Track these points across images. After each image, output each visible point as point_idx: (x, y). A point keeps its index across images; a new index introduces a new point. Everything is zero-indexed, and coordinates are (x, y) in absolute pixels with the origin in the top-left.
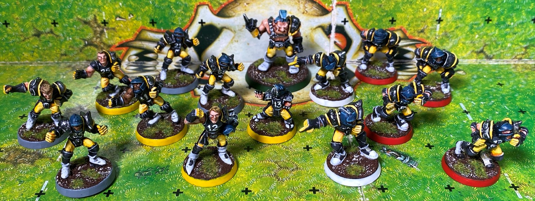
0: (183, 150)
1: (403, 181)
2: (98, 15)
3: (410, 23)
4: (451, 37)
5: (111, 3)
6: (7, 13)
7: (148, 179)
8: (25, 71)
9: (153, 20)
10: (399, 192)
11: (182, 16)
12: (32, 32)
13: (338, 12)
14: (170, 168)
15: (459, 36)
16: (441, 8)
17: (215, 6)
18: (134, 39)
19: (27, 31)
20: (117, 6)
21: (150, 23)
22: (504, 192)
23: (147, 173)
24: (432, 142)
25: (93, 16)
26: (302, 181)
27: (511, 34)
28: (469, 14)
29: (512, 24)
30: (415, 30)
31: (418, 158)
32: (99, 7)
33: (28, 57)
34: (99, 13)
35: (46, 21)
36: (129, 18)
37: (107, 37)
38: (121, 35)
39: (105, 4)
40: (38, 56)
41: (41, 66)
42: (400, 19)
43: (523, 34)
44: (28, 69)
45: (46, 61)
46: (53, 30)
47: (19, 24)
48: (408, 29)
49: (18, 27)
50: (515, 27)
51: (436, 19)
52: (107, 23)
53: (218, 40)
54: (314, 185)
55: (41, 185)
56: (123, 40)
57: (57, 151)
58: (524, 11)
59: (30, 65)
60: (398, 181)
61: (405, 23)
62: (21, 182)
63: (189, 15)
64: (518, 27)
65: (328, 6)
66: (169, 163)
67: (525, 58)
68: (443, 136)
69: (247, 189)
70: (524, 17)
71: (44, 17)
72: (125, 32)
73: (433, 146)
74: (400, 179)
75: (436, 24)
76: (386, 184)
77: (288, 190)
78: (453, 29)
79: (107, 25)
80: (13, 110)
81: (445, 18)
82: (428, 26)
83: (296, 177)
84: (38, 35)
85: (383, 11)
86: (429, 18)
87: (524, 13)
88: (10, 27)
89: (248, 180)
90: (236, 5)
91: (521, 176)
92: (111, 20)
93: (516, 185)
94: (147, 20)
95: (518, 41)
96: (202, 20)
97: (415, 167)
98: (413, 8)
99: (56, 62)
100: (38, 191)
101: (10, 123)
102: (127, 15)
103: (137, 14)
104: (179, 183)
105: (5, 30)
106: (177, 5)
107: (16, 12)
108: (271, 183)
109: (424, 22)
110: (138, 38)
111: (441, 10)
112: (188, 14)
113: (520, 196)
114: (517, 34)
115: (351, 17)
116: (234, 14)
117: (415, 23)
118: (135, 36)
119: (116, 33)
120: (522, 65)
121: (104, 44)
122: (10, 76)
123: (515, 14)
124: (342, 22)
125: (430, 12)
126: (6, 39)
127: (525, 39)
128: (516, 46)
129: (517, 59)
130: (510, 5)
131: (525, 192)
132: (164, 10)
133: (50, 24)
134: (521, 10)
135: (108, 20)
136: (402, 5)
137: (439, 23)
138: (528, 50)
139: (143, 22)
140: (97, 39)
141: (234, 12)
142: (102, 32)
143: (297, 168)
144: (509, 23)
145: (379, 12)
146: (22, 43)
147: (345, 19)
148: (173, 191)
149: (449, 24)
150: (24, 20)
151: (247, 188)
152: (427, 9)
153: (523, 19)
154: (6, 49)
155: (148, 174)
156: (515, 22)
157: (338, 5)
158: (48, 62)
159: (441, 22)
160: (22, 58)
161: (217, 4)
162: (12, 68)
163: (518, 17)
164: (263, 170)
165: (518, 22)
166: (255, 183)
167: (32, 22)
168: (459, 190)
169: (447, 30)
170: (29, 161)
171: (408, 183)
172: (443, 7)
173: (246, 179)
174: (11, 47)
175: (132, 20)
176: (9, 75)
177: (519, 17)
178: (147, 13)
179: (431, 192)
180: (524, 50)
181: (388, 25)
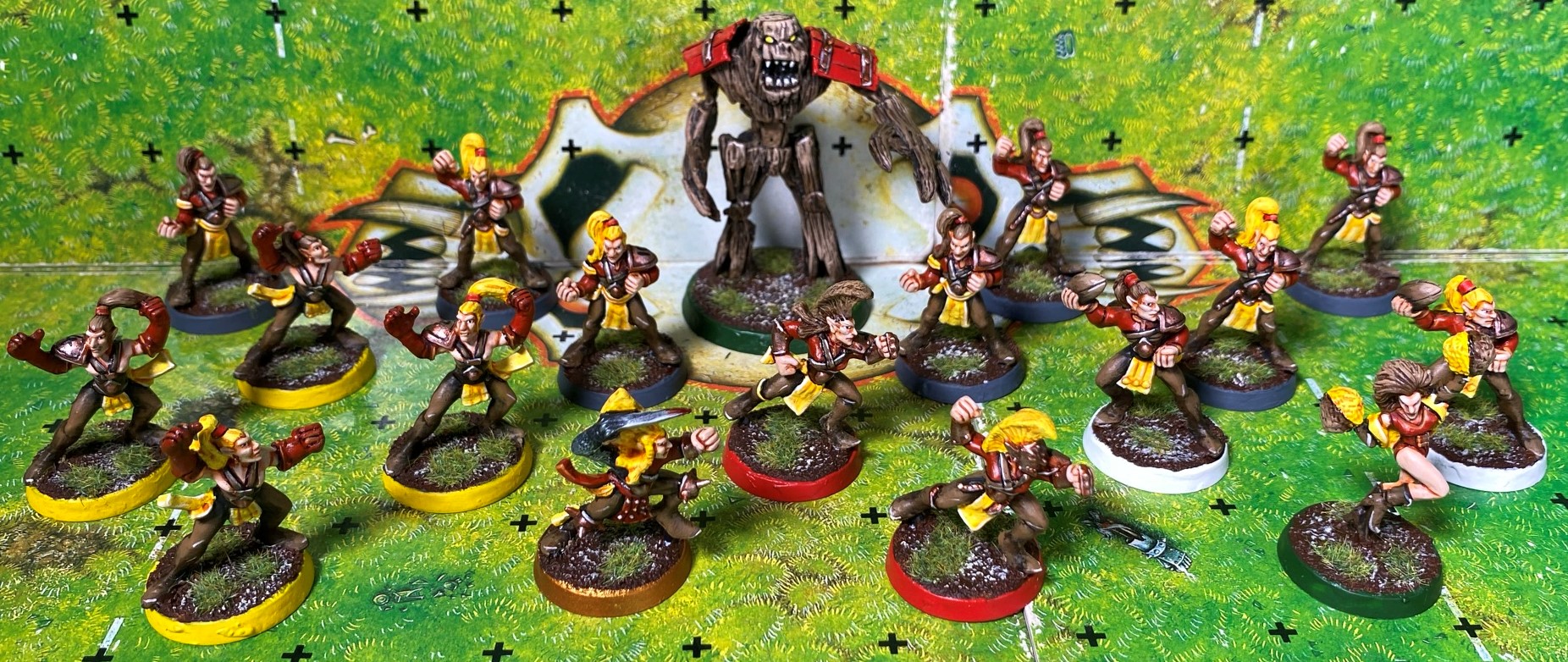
0: (513, 523)
1: (1149, 611)
2: (277, 128)
3: (1160, 146)
4: (1278, 187)
5: (311, 95)
6: (15, 122)
7: (412, 613)
8: (67, 291)
9: (431, 142)
10: (1137, 645)
11: (513, 129)
12: (86, 178)
13: (958, 115)
14: (474, 578)
15: (1301, 183)
16: (1248, 104)
17: (609, 100)
18: (378, 197)
19: (74, 174)
20: (329, 103)
21: (424, 150)
22: (1438, 642)
23: (409, 593)
24: (1231, 494)
25: (262, 133)
26: (859, 615)
27: (1447, 176)
28: (1327, 120)
29: (1449, 148)
30: (1174, 168)
31: (1190, 544)
32: (279, 107)
33: (74, 249)
34: (277, 123)
35: (127, 145)
36: (365, 135)
37: (300, 190)
38: (340, 185)
39: (294, 98)
40: (102, 246)
41: (111, 277)
42: (1134, 135)
43: (1481, 176)
44: (75, 286)
45: (128, 260)
46: (148, 172)
47: (49, 156)
48: (1154, 165)
49: (47, 162)
50: (1459, 156)
51: (1236, 135)
52: (302, 151)
53: (616, 197)
54: (893, 628)
55: (100, 632)
56: (348, 200)
57: (152, 530)
58: (1480, 111)
59: (81, 274)
60: (1135, 613)
61: (1147, 146)
62: (43, 623)
63: (535, 128)
64: (1465, 158)
65: (930, 98)
66: (474, 564)
67: (1488, 244)
68: (1261, 476)
69: (697, 640)
70: (1483, 129)
71: (121, 134)
72: (353, 177)
73: (1233, 507)
74: (1140, 605)
75: (1234, 150)
76: (1100, 622)
77: (817, 643)
78: (1282, 164)
79: (300, 155)
80: (27, 408)
81: (1260, 134)
82: (1211, 156)
83: (840, 603)
84: (104, 185)
85: (1085, 113)
86: (1214, 133)
87: (1481, 118)
88: (23, 165)
89: (702, 612)
90: (668, 98)
91: (1485, 593)
92: (312, 142)
93: (1472, 623)
94: (414, 142)
95: (1466, 197)
96: (571, 142)
97: (1182, 569)
98: (1169, 106)
99: (156, 263)
100: (91, 649)
101: (18, 445)
102: (359, 129)
103: (386, 125)
104: (501, 622)
105: (8, 171)
106: (502, 98)
107: (41, 120)
108: (770, 622)
109: (1202, 143)
110: (390, 193)
111: (1248, 111)
112: (531, 125)
113: (1483, 653)
114: (1463, 178)
115: (995, 131)
116: (662, 124)
117: (1174, 147)
118: (382, 188)
119: (326, 180)
120: (1480, 266)
121: (293, 211)
122: (22, 306)
123: (1457, 120)
124: (970, 144)
125: (1216, 117)
126: (14, 198)
127: (1487, 191)
128: (1462, 211)
129: (1464, 247)
130: (1443, 96)
131: (1500, 643)
132: (464, 113)
133: (140, 155)
134: (1475, 109)
135: (304, 143)
136: (1139, 97)
137: (1243, 147)
138: (1495, 223)
139: (403, 147)
140: (272, 196)
141: (663, 119)
142: (287, 177)
143: (844, 577)
144: (1440, 146)
145: (1072, 116)
146: (56, 210)
147: (978, 137)
148: (485, 648)
149: (1270, 148)
150: (65, 145)
151: (699, 638)
152: (1210, 107)
153: (1480, 135)
154: (11, 228)
155: (411, 599)
156: (1458, 143)
157: (957, 96)
158: (132, 264)
159: (1249, 144)
160: (57, 252)
161: (615, 96)
162: (27, 283)
163: (1466, 129)
164: (745, 581)
165: (1467, 143)
166: (722, 621)
167: (87, 148)
168: (1311, 636)
169: (1266, 166)
170: (70, 561)
171: (1163, 618)
172: (1253, 101)
173: (697, 611)
174: (26, 222)
175: (372, 143)
176: (19, 302)
177: (1469, 128)
178: (415, 122)
179: (1231, 644)
180: (1484, 222)
181: (1099, 153)
